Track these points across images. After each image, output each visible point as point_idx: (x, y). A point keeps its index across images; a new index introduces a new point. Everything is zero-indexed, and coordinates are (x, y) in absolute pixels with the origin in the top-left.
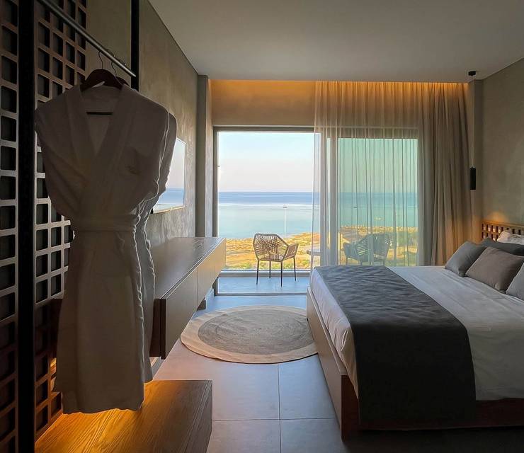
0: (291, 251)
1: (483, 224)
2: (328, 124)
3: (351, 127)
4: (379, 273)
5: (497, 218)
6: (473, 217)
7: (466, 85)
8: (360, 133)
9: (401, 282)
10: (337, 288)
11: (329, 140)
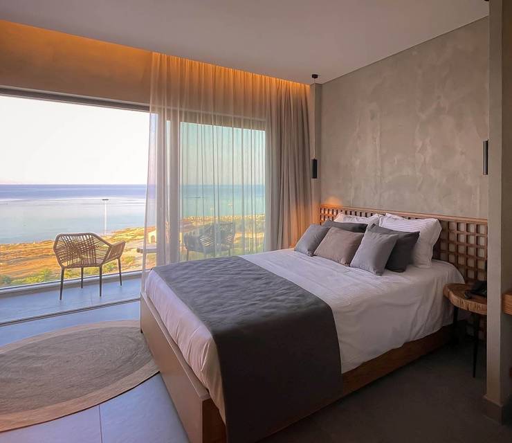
0: (116, 251)
1: (321, 208)
2: (168, 105)
3: (197, 111)
4: (232, 264)
5: (332, 202)
6: (314, 202)
7: (308, 87)
8: (207, 120)
9: (258, 270)
10: (186, 290)
11: (168, 123)
